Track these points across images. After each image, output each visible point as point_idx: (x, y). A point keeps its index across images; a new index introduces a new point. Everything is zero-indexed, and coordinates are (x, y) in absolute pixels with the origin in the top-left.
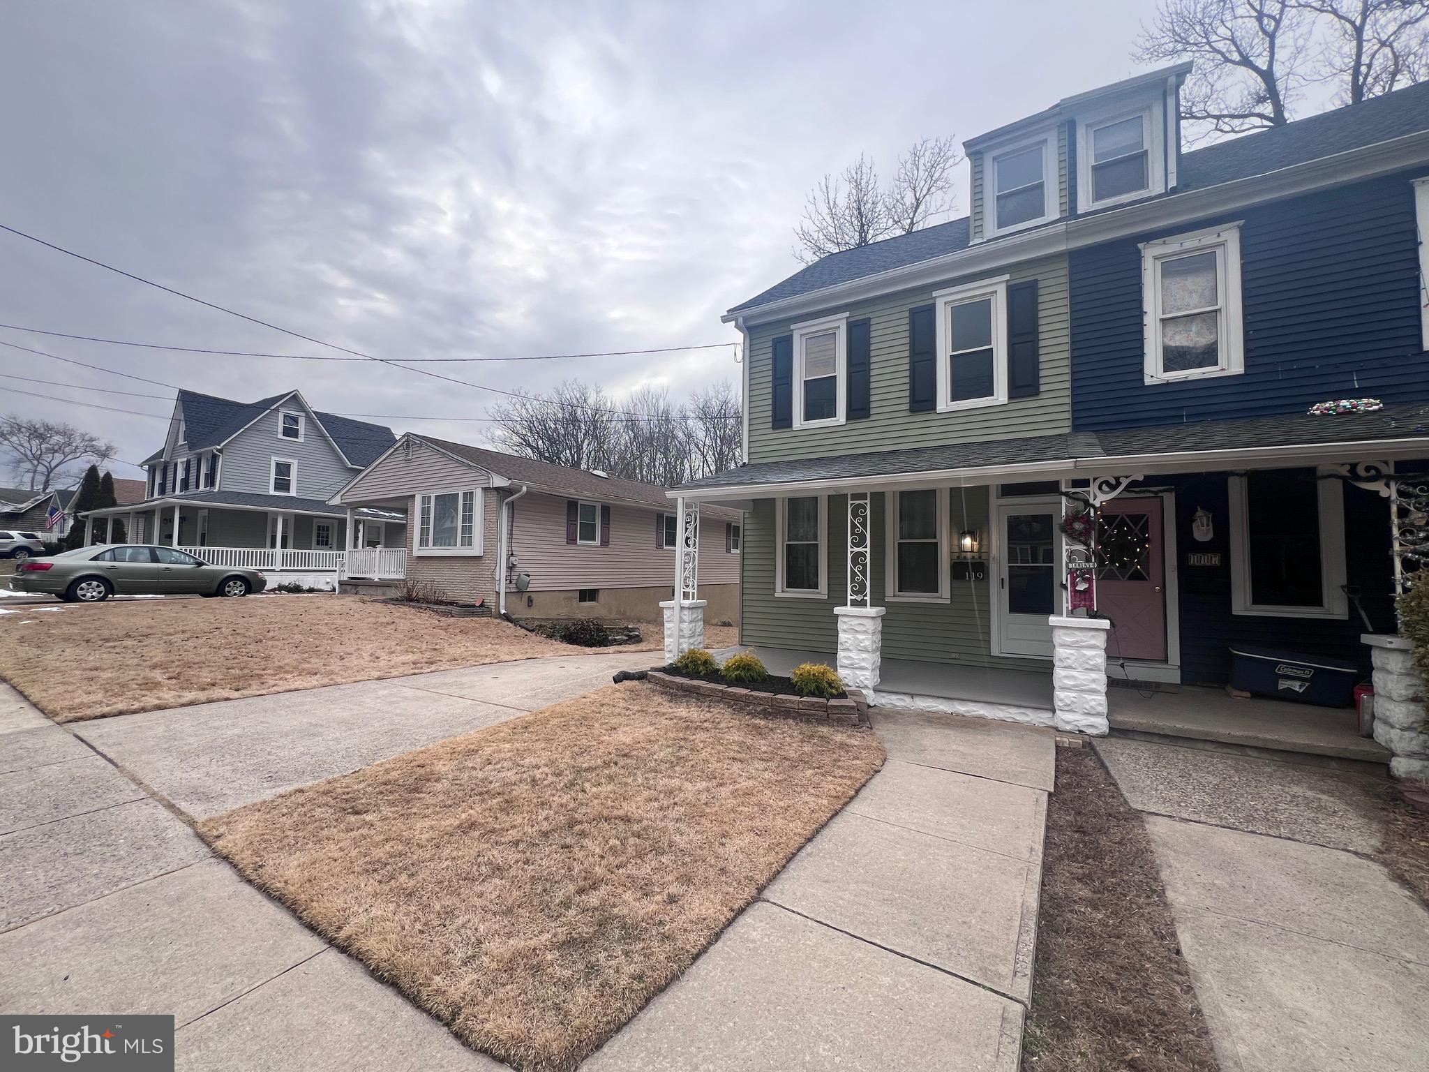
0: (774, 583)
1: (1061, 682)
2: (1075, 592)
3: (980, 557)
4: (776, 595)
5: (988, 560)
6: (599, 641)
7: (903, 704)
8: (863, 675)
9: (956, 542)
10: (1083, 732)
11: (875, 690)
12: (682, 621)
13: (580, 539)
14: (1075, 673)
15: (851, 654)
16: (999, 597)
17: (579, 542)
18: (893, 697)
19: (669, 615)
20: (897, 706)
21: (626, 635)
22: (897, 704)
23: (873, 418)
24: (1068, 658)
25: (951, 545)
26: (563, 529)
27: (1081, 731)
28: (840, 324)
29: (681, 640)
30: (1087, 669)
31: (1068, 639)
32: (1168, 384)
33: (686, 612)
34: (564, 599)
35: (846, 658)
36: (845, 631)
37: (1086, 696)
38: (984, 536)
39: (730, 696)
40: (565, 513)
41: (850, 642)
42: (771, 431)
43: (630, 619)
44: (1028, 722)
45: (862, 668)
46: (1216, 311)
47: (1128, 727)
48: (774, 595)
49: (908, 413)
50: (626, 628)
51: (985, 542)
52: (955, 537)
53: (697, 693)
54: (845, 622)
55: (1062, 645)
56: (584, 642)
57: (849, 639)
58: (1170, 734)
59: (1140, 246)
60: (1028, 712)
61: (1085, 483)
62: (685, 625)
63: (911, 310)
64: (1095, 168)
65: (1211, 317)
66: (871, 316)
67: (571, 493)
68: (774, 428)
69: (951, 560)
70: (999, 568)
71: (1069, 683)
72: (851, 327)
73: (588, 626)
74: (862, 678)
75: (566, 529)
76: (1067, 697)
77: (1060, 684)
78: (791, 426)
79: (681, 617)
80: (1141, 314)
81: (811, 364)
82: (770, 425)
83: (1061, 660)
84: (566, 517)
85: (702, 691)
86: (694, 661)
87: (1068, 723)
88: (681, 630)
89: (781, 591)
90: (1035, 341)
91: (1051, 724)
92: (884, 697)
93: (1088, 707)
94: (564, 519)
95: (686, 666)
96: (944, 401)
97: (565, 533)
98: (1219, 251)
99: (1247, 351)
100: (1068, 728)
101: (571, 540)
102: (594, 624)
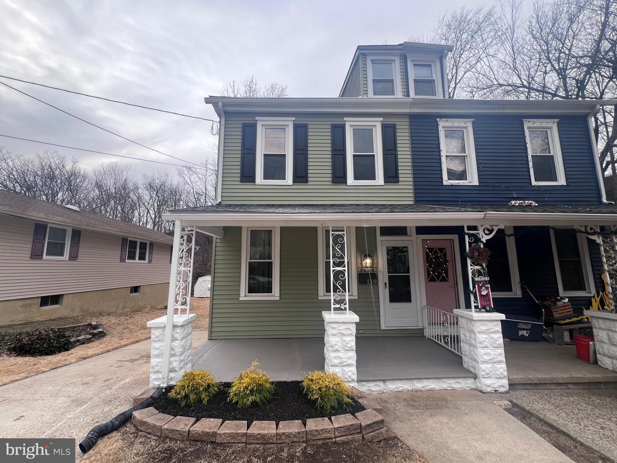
0: (239, 290)
1: (482, 357)
2: (481, 296)
3: (373, 270)
4: (241, 299)
5: (377, 272)
6: (59, 347)
7: (378, 388)
8: (350, 371)
9: (360, 262)
10: (497, 391)
11: (358, 381)
12: (174, 339)
13: (47, 254)
14: (489, 351)
15: (340, 354)
16: (384, 293)
17: (45, 256)
18: (371, 384)
19: (157, 334)
20: (373, 391)
21: (90, 334)
22: (374, 390)
23: (309, 183)
24: (485, 341)
25: (357, 263)
26: (28, 247)
27: (495, 391)
28: (289, 124)
29: (172, 359)
30: (495, 347)
31: (484, 328)
32: (452, 185)
33: (178, 330)
34: (22, 307)
35: (335, 357)
36: (334, 335)
37: (496, 366)
38: (375, 258)
39: (258, 439)
40: (32, 233)
41: (339, 344)
42: (239, 183)
43: (92, 315)
44: (461, 388)
45: (349, 365)
46: (464, 156)
47: (516, 382)
48: (239, 299)
49: (330, 183)
50: (90, 325)
51: (375, 262)
52: (359, 258)
53: (212, 443)
54: (334, 328)
55: (480, 332)
56: (40, 352)
57: (338, 341)
58: (537, 382)
59: (438, 119)
60: (461, 381)
61: (475, 228)
62: (176, 344)
63: (332, 125)
64: (416, 81)
65: (463, 159)
66: (309, 123)
67: (40, 216)
68: (241, 181)
69: (357, 272)
70: (383, 277)
71: (487, 358)
72: (296, 127)
73: (48, 335)
74: (350, 374)
75: (30, 246)
76: (487, 368)
77: (482, 360)
78: (254, 182)
79: (173, 336)
80: (439, 151)
81: (268, 144)
82: (239, 179)
83: (480, 343)
84: (32, 237)
85: (219, 440)
86: (195, 389)
87: (489, 386)
88: (172, 349)
89: (244, 295)
90: (396, 156)
91: (474, 387)
92: (364, 385)
93: (499, 373)
94: (31, 238)
95: (186, 396)
96: (350, 179)
97: (30, 250)
98: (465, 131)
99: (479, 175)
100: (489, 390)
101: (36, 255)
102: (54, 332)
